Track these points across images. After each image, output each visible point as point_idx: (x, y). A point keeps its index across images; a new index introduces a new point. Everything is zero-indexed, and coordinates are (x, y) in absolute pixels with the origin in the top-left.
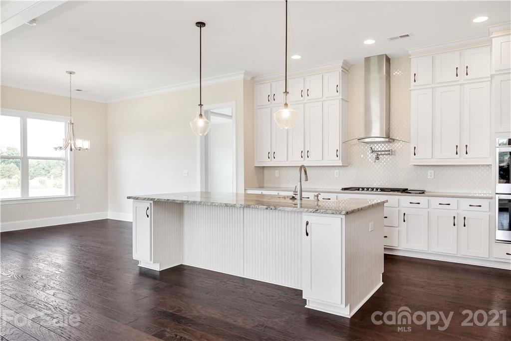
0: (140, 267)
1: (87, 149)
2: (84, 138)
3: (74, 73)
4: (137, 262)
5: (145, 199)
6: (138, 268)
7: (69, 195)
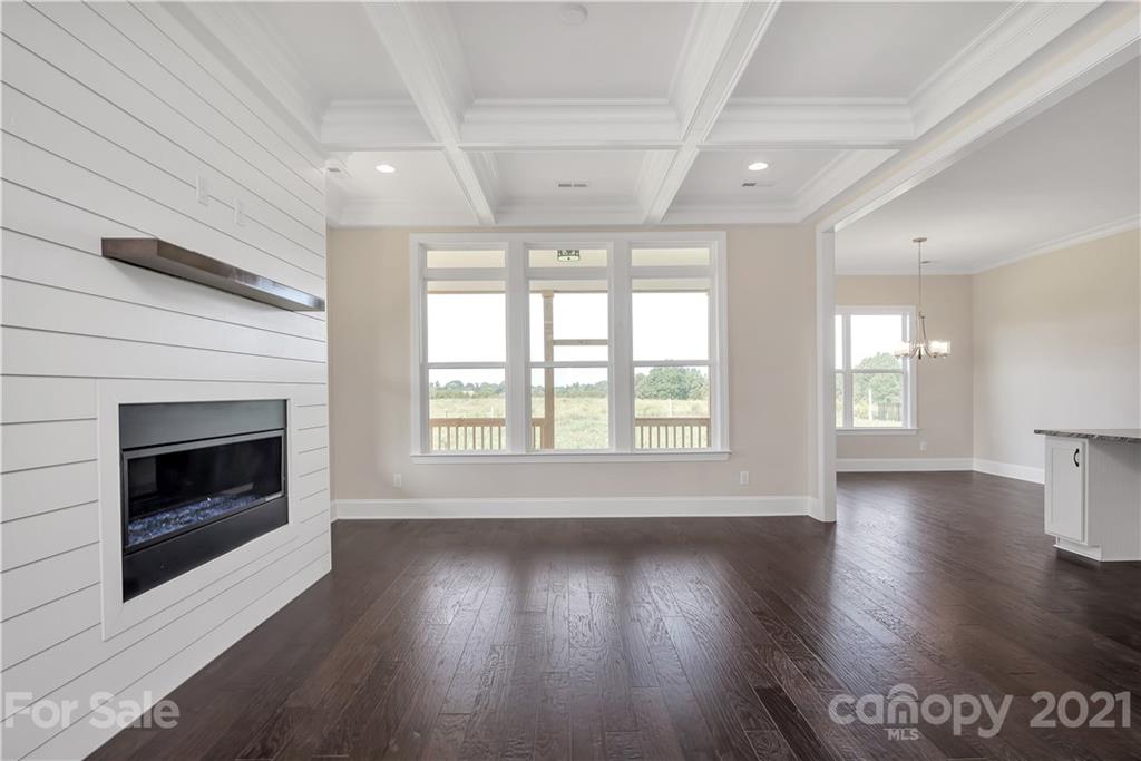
0: (1059, 550)
1: (945, 355)
2: (942, 338)
3: (925, 240)
4: (1053, 539)
5: (1071, 435)
6: (1055, 550)
7: (909, 427)
